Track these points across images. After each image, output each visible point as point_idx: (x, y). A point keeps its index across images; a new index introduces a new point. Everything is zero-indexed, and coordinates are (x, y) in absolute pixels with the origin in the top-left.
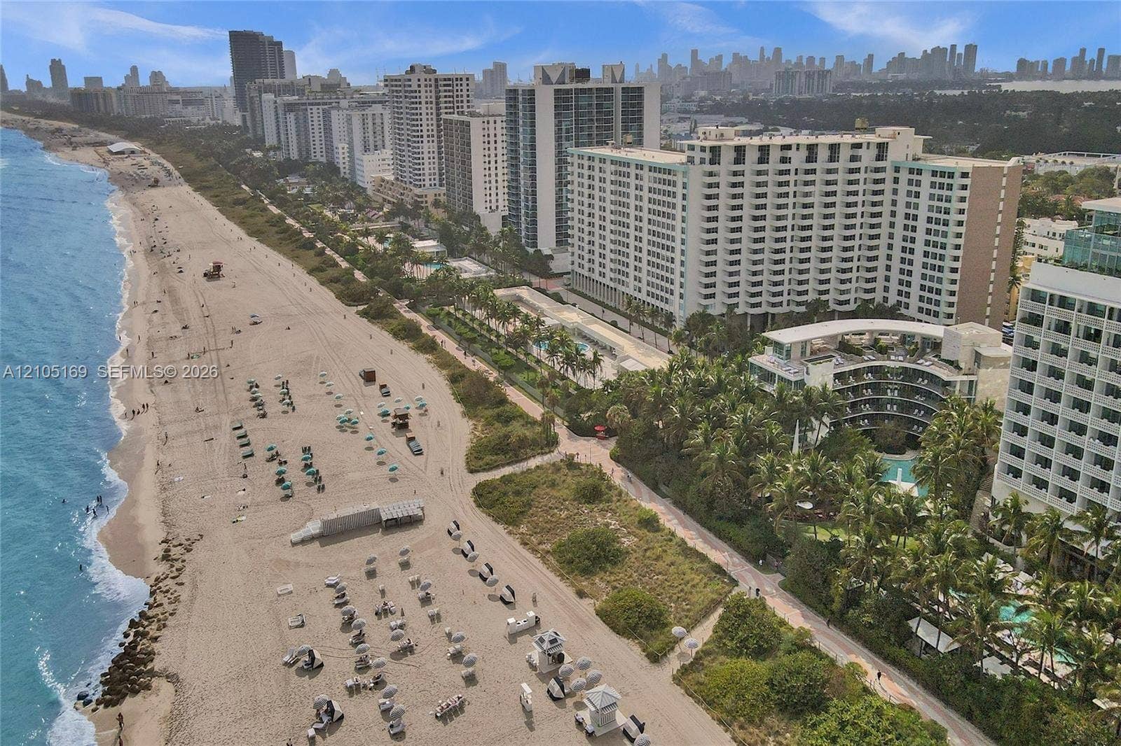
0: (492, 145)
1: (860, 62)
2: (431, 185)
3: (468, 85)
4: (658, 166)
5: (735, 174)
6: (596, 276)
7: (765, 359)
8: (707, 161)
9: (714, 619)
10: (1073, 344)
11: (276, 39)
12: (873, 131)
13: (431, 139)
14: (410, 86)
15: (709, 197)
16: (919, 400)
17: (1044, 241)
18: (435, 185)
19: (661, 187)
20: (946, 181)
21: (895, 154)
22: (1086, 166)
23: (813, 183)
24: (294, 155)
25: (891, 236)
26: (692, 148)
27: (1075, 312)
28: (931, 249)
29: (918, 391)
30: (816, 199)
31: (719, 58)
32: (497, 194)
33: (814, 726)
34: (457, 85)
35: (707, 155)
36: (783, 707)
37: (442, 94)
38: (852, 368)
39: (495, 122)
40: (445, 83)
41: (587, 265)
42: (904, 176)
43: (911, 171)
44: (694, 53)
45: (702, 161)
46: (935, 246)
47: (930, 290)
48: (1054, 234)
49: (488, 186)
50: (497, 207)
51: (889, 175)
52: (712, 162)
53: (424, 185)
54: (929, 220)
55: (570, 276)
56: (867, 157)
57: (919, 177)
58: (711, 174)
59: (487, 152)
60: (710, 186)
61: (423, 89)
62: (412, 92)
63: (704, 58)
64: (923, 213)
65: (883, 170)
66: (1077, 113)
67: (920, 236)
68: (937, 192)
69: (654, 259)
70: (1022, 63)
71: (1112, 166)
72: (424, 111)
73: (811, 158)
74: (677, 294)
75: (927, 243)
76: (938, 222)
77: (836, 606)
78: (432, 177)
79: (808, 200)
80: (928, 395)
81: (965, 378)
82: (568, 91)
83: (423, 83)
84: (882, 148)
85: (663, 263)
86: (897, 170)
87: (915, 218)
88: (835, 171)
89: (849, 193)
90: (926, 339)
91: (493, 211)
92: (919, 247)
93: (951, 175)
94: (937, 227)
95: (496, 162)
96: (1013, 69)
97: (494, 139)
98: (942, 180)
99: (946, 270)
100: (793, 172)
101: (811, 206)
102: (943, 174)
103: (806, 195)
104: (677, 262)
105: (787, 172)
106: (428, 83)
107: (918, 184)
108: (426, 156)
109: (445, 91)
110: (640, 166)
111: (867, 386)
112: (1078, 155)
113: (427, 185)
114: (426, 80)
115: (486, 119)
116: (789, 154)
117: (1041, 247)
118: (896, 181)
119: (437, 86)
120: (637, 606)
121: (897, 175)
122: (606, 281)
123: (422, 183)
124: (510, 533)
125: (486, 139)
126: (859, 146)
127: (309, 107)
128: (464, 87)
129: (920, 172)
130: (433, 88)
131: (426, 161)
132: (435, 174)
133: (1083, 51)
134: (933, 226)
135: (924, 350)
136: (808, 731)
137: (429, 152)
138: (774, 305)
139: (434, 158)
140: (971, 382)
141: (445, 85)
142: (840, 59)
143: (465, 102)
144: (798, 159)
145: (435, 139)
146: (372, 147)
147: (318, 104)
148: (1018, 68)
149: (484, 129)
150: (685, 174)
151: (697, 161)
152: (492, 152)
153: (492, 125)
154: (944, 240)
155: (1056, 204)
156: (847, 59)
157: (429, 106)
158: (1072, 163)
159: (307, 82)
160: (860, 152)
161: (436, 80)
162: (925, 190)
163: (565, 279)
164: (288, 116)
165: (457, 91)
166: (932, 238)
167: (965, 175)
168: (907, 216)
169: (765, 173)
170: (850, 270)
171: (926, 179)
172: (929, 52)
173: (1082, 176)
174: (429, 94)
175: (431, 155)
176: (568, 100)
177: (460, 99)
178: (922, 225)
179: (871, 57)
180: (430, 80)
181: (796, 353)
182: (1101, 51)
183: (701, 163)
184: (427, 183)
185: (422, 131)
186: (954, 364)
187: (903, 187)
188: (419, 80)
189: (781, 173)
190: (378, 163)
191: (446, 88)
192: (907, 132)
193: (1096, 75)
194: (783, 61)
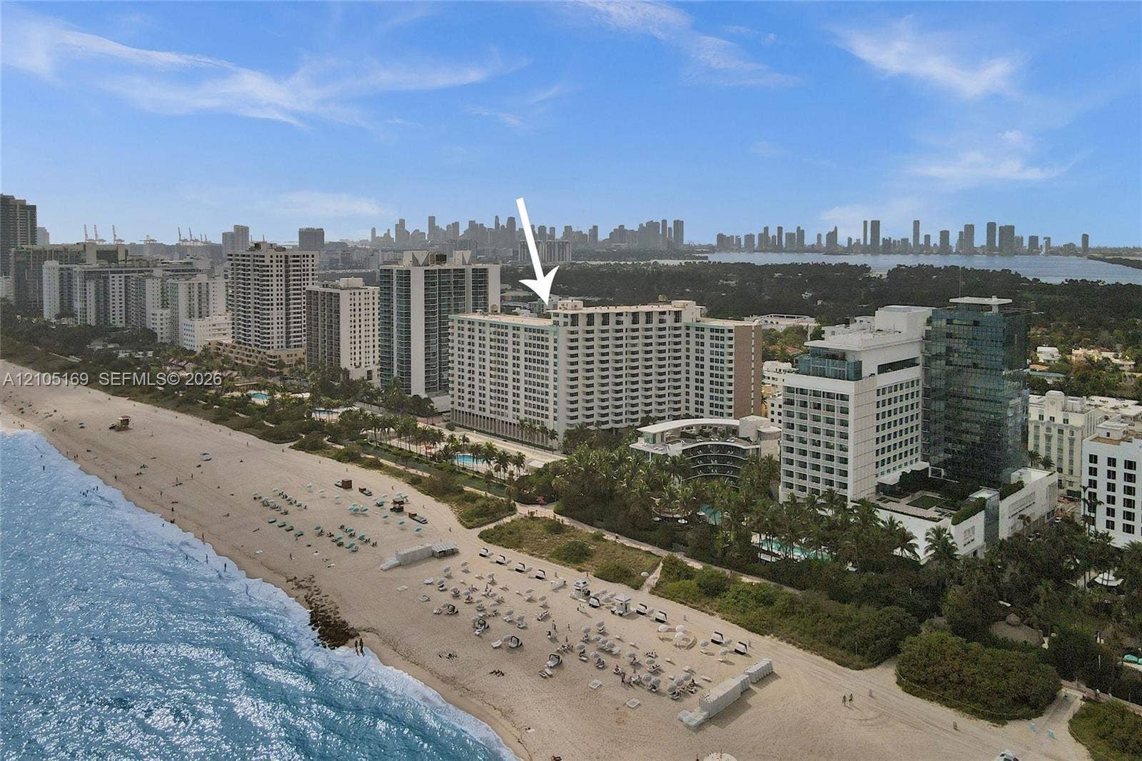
0: (357, 313)
1: (586, 232)
2: (278, 347)
3: (313, 261)
4: (532, 328)
5: (588, 332)
6: (476, 411)
7: (640, 445)
8: (569, 324)
9: (659, 569)
10: (810, 411)
11: (29, 203)
12: (670, 303)
13: (280, 307)
14: (264, 261)
15: (571, 348)
16: (729, 464)
17: (775, 375)
18: (282, 347)
19: (536, 342)
20: (720, 335)
21: (686, 318)
22: (787, 325)
23: (637, 337)
24: (92, 320)
25: (688, 372)
26: (557, 315)
27: (808, 396)
28: (714, 379)
29: (729, 458)
30: (640, 348)
31: (456, 225)
32: (360, 353)
33: (725, 597)
34: (304, 261)
35: (569, 320)
36: (707, 594)
37: (291, 268)
38: (691, 446)
39: (360, 294)
40: (294, 259)
41: (467, 403)
42: (693, 332)
43: (697, 329)
44: (432, 220)
45: (566, 324)
46: (717, 377)
47: (717, 406)
48: (780, 370)
49: (353, 346)
50: (360, 363)
51: (683, 332)
52: (573, 324)
53: (272, 347)
54: (712, 360)
55: (448, 414)
56: (670, 320)
57: (702, 333)
58: (572, 333)
59: (353, 318)
60: (572, 340)
61: (274, 264)
62: (264, 266)
63: (442, 224)
64: (707, 356)
65: (679, 328)
66: (771, 282)
67: (707, 370)
68: (715, 342)
69: (531, 394)
70: (721, 237)
71: (805, 324)
72: (275, 283)
73: (635, 321)
74: (551, 417)
75: (712, 375)
76: (717, 361)
77: (718, 555)
78: (280, 340)
79: (634, 349)
80: (734, 460)
81: (754, 447)
82: (434, 271)
83: (274, 259)
84: (678, 315)
85: (539, 396)
86: (688, 328)
87: (702, 359)
88: (650, 329)
89: (660, 344)
90: (728, 427)
91: (357, 367)
92: (707, 378)
93: (722, 331)
94: (717, 365)
95: (360, 326)
96: (714, 242)
97: (359, 307)
98: (717, 334)
99: (725, 392)
100: (624, 330)
101: (637, 353)
102: (717, 331)
103: (634, 345)
104: (551, 394)
105: (621, 331)
106: (279, 259)
107: (702, 337)
108: (275, 321)
109: (294, 266)
110: (517, 328)
111: (699, 458)
112: (780, 317)
113: (275, 347)
114: (277, 257)
115: (352, 291)
116: (622, 318)
117: (773, 379)
118: (688, 335)
119: (286, 262)
120: (618, 568)
121: (688, 332)
122: (487, 414)
123: (270, 345)
124: (519, 552)
125: (353, 307)
126: (664, 313)
127: (111, 275)
128: (310, 263)
129: (703, 330)
130: (283, 264)
131: (275, 326)
132: (282, 337)
133: (766, 229)
134: (714, 364)
135: (728, 434)
136: (723, 599)
137: (278, 318)
138: (617, 422)
139: (282, 323)
140: (758, 449)
141: (294, 261)
142: (568, 229)
143: (310, 275)
144: (627, 323)
145: (284, 307)
146: (197, 314)
147: (122, 272)
148: (718, 240)
149: (351, 299)
150: (555, 333)
151: (561, 323)
152: (357, 318)
153: (357, 296)
154: (722, 373)
155: (774, 352)
156: (574, 229)
157: (279, 278)
158: (777, 323)
159: (82, 249)
160: (665, 317)
161: (286, 257)
162: (707, 341)
163: (445, 416)
164: (88, 283)
165: (304, 266)
166: (714, 372)
167: (730, 331)
168: (697, 358)
169: (607, 331)
170: (664, 396)
171: (707, 334)
172: (645, 225)
173: (786, 332)
174: (279, 268)
175: (280, 321)
176: (434, 278)
177: (306, 273)
178: (707, 363)
179: (596, 228)
180: (281, 257)
181: (658, 439)
182: (780, 229)
183: (564, 325)
184: (275, 345)
185: (272, 300)
186: (747, 439)
187: (693, 339)
188: (271, 257)
189: (617, 331)
190: (209, 328)
191: (294, 263)
192: (692, 304)
193: (778, 249)
194: (517, 230)
